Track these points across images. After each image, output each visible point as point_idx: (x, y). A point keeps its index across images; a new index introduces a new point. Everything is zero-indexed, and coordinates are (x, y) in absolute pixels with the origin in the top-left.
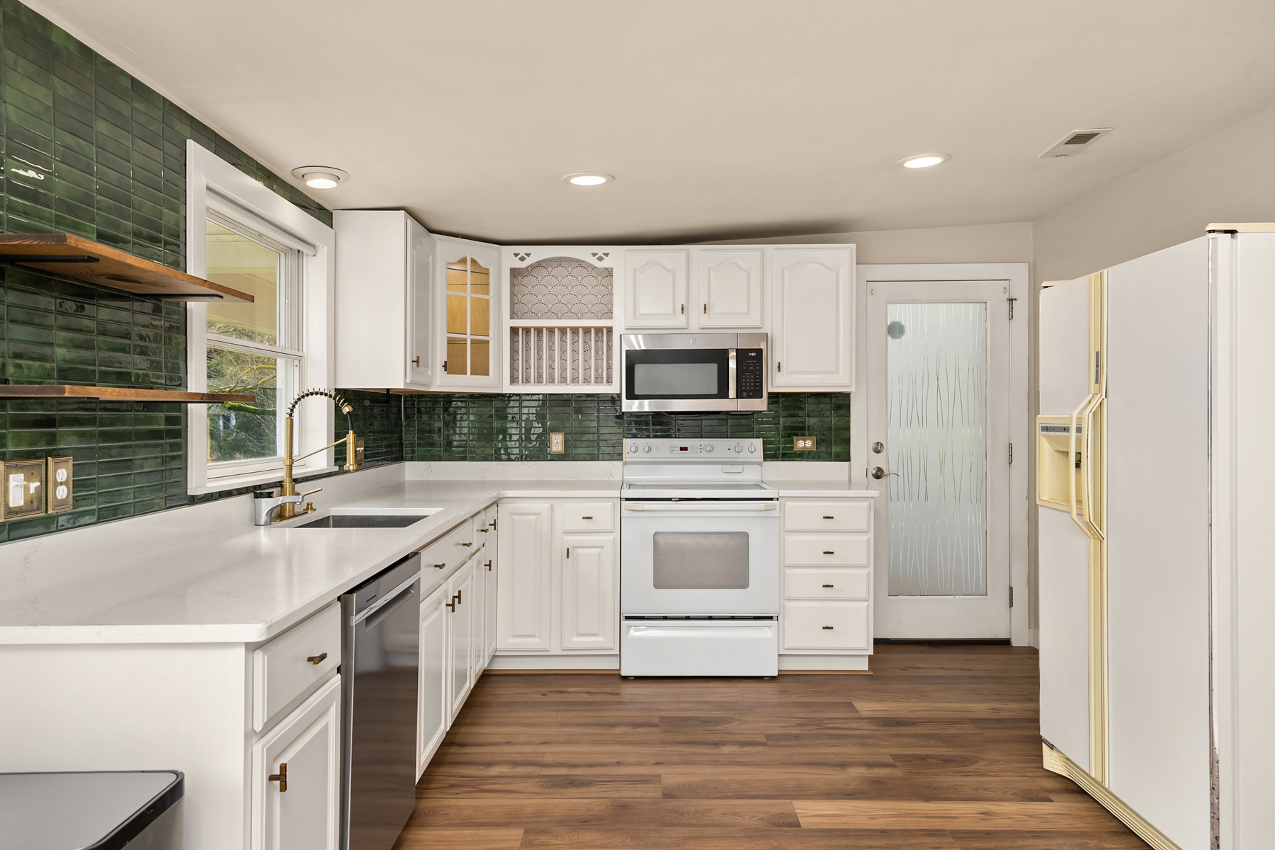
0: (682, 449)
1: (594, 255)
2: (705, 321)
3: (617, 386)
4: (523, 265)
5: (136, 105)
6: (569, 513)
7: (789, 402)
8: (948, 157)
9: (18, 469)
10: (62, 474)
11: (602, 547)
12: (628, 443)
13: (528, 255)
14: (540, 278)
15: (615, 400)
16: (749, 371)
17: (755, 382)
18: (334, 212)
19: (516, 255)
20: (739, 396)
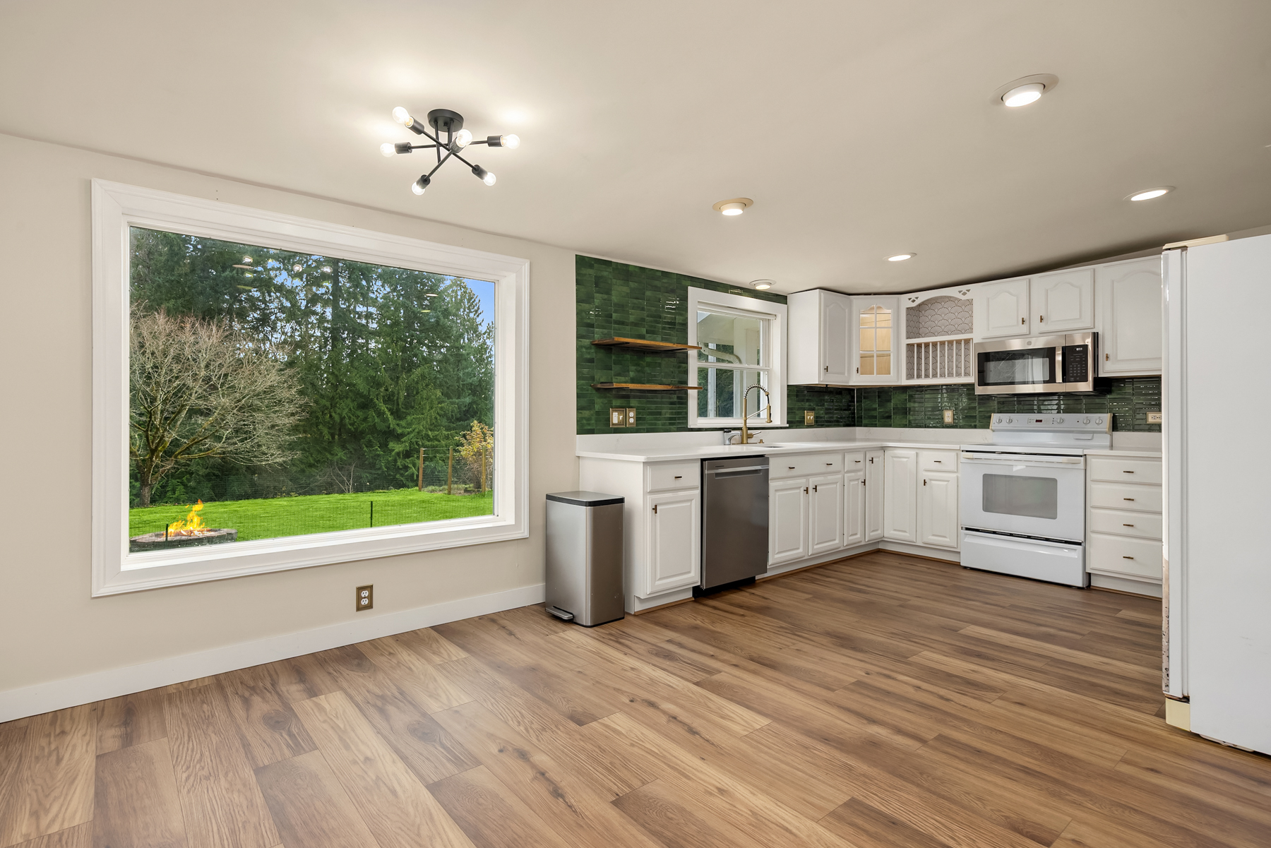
0: (1037, 421)
1: (960, 292)
2: (1043, 327)
3: (972, 379)
4: (914, 305)
5: (664, 281)
6: (927, 459)
7: (1105, 386)
8: (1172, 189)
9: (616, 411)
10: (632, 414)
11: (948, 481)
12: (995, 417)
13: (917, 298)
14: (936, 310)
15: (970, 387)
16: (1077, 362)
17: (1081, 370)
18: (788, 296)
19: (910, 299)
20: (1064, 381)
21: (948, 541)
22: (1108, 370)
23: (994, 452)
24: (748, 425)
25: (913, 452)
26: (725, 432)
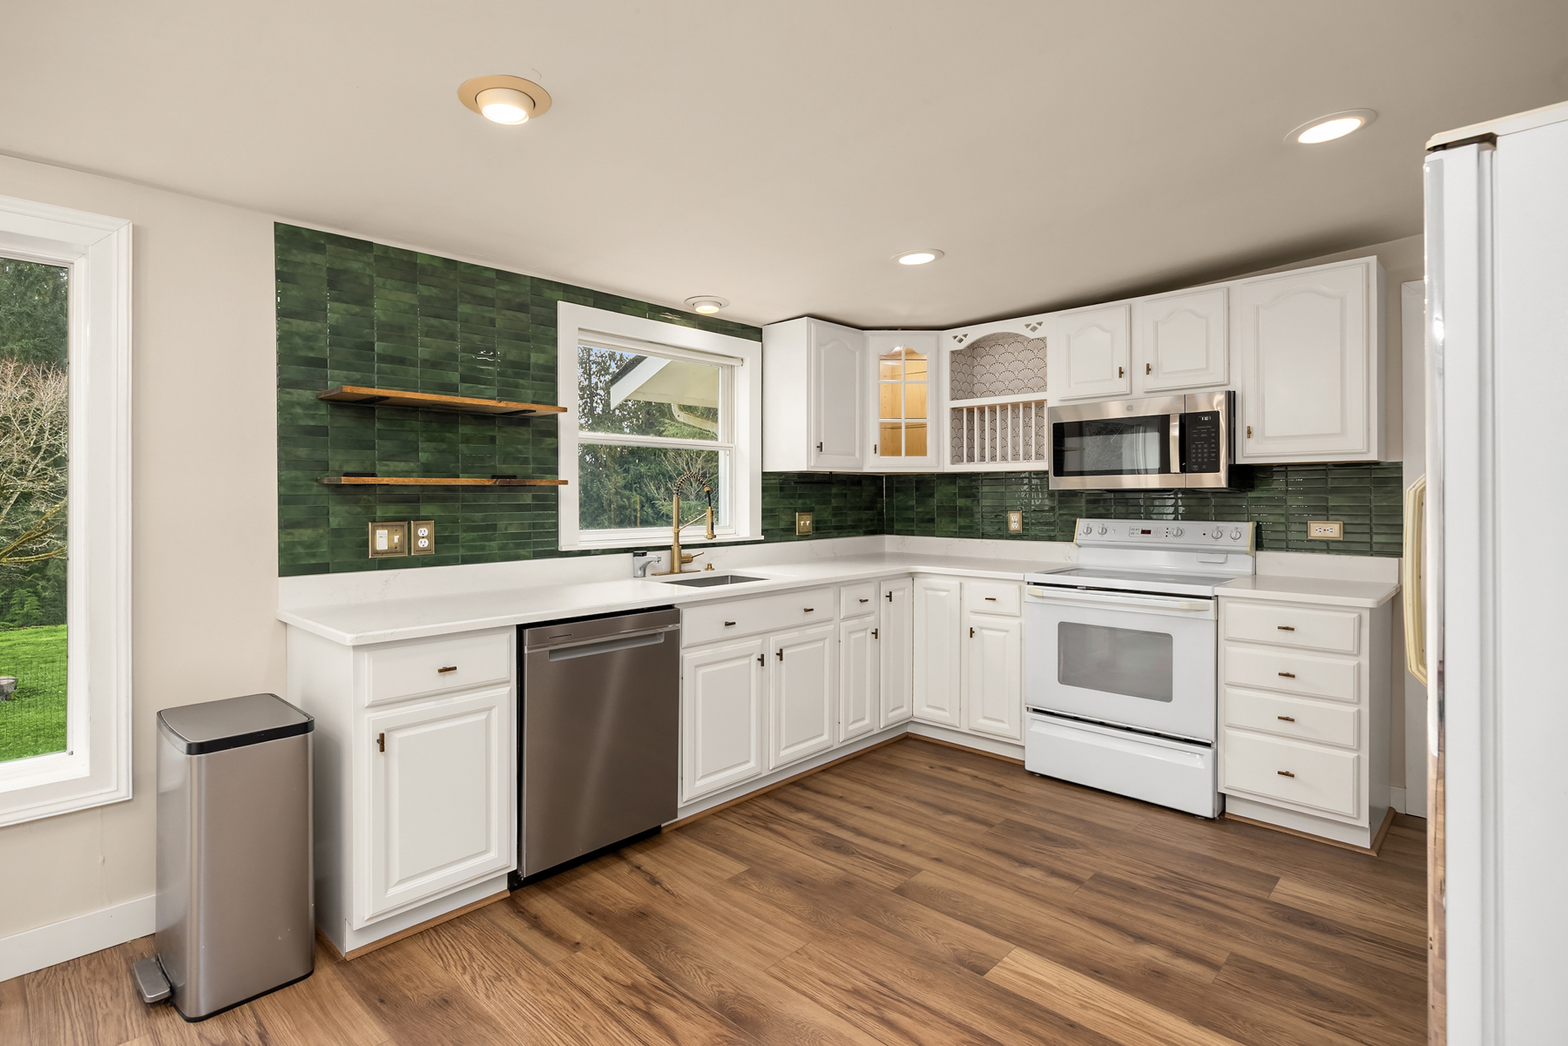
0: (1144, 532)
1: (1027, 326)
2: (1152, 382)
3: (1045, 465)
4: (962, 346)
5: (502, 288)
6: (976, 591)
7: (1245, 477)
9: (383, 527)
10: (423, 531)
11: (1007, 631)
12: (1082, 524)
13: (965, 336)
14: (997, 356)
16: (1202, 439)
17: (1209, 453)
18: (764, 328)
19: (955, 337)
20: (1183, 470)
21: (1007, 728)
22: (1251, 452)
23: (1075, 587)
24: (683, 541)
25: (955, 582)
26: (635, 555)
